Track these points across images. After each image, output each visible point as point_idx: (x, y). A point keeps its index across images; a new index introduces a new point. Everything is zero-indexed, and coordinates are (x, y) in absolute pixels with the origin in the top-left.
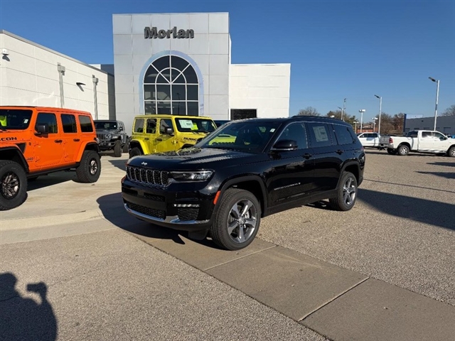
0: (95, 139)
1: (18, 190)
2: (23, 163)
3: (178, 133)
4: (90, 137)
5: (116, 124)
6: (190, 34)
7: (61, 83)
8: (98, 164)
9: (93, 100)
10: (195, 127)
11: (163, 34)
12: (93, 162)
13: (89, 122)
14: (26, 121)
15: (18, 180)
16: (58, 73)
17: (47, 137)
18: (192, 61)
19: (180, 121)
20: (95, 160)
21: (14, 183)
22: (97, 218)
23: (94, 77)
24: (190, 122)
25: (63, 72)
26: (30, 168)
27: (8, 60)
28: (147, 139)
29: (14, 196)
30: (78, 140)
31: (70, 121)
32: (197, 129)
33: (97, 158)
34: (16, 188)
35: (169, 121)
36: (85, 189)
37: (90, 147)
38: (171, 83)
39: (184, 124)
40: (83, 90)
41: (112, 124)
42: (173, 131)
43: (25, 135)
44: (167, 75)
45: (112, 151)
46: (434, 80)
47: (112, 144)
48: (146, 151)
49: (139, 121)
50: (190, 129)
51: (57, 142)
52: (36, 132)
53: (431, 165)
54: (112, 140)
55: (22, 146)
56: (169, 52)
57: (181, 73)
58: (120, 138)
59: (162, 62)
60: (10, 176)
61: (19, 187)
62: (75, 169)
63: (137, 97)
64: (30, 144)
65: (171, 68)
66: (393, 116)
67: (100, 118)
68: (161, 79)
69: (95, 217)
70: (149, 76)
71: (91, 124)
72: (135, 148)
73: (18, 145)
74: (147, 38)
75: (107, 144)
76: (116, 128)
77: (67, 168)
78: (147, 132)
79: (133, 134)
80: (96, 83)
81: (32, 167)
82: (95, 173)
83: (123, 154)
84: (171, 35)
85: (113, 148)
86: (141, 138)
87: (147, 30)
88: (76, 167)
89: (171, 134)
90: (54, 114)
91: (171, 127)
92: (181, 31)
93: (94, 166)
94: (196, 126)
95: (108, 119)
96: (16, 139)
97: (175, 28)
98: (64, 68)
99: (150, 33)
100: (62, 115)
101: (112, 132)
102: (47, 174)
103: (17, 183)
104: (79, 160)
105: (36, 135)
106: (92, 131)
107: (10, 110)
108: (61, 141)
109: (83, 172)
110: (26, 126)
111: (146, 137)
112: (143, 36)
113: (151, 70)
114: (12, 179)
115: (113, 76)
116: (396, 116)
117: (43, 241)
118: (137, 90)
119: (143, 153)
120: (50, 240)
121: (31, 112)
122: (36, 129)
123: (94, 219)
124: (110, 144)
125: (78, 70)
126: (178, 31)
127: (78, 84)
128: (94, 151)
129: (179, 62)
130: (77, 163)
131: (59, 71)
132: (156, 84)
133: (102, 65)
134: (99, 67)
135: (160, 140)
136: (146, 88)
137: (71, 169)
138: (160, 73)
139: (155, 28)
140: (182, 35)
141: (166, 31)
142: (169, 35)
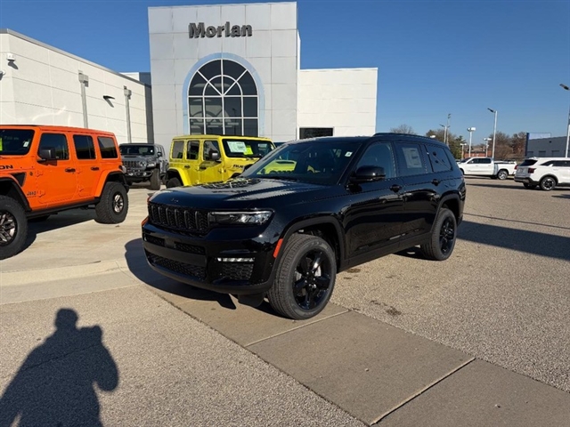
0: (120, 167)
1: (15, 234)
2: (21, 200)
3: (227, 159)
4: (113, 165)
5: (152, 148)
6: (247, 31)
7: (84, 95)
8: (125, 200)
9: (125, 118)
10: (248, 151)
11: (213, 32)
12: (117, 197)
13: (112, 146)
14: (26, 144)
15: (15, 221)
16: (80, 84)
17: (56, 165)
18: (251, 67)
19: (229, 143)
20: (120, 194)
21: (9, 224)
22: (114, 271)
23: (125, 88)
24: (243, 144)
25: (86, 83)
26: (31, 205)
27: (16, 67)
28: (187, 167)
29: (10, 242)
30: (97, 169)
31: (86, 145)
32: (251, 153)
33: (123, 193)
34: (12, 231)
35: (215, 143)
36: (107, 232)
37: (113, 177)
38: (223, 96)
39: (234, 147)
40: (112, 106)
41: (149, 148)
42: (220, 155)
43: (24, 163)
44: (218, 85)
45: (148, 183)
46: (566, 88)
47: (148, 174)
48: (186, 183)
49: (178, 144)
50: (242, 153)
51: (69, 171)
52: (40, 159)
53: (561, 199)
54: (148, 169)
55: (21, 176)
56: (220, 55)
57: (236, 82)
58: (158, 166)
59: (211, 69)
60: (4, 216)
61: (16, 230)
62: (93, 206)
63: (180, 113)
64: (31, 174)
65: (222, 75)
66: (511, 136)
67: (134, 141)
68: (210, 91)
69: (112, 269)
70: (195, 88)
71: (115, 148)
72: (173, 178)
73: (15, 175)
74: (191, 37)
75: (142, 174)
76: (153, 154)
77: (84, 205)
78: (188, 158)
79: (171, 161)
80: (129, 96)
81: (35, 203)
82: (121, 211)
83: (161, 187)
84: (223, 33)
85: (149, 179)
86: (178, 166)
87: (192, 26)
88: (96, 204)
89: (217, 161)
90: (64, 135)
91: (218, 151)
92: (236, 28)
93: (119, 202)
94: (250, 149)
95: (146, 142)
96: (12, 167)
97: (228, 23)
98: (87, 77)
99: (196, 31)
100: (74, 136)
102: (56, 213)
103: (13, 225)
104: (98, 195)
105: (39, 162)
106: (116, 157)
107: (6, 130)
108: (73, 170)
109: (106, 210)
110: (26, 151)
111: (187, 164)
112: (188, 35)
113: (197, 79)
114: (6, 220)
115: (150, 87)
116: (516, 135)
118: (180, 105)
119: (181, 184)
121: (32, 132)
122: (39, 154)
123: (110, 272)
124: (145, 174)
125: (104, 80)
126: (231, 28)
127: (106, 98)
128: (120, 183)
129: (233, 68)
130: (96, 198)
131: (81, 81)
132: (204, 96)
133: (140, 74)
134: (136, 76)
135: (203, 168)
136: (192, 102)
137: (90, 206)
138: (209, 82)
139: (202, 25)
140: (236, 32)
141: (216, 28)
142: (220, 33)
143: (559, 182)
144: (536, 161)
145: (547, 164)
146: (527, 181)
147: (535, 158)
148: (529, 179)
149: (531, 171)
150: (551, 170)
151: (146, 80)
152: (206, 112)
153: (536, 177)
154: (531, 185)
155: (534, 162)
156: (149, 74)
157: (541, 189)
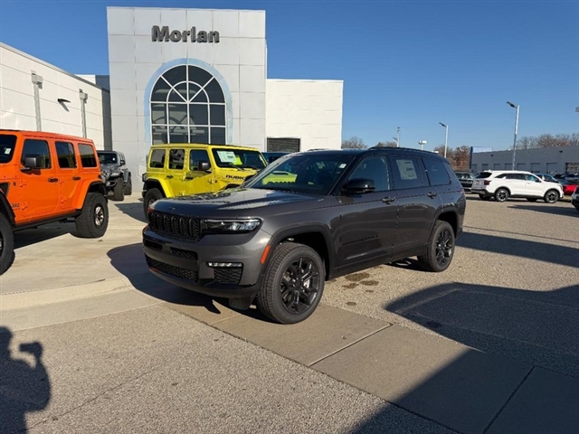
0: (100, 177)
2: (6, 211)
3: (217, 169)
4: (93, 175)
6: (214, 37)
7: (37, 97)
8: (105, 211)
9: (81, 124)
11: (177, 37)
12: (98, 209)
13: (91, 153)
14: (8, 151)
16: (32, 85)
17: (39, 173)
18: (217, 73)
19: (219, 152)
20: (101, 206)
22: (122, 290)
23: (81, 91)
24: (232, 154)
25: (40, 84)
26: (16, 219)
28: (170, 177)
30: (79, 178)
31: (66, 153)
32: (241, 163)
33: (103, 204)
35: (205, 152)
36: (91, 247)
37: (95, 188)
38: (188, 102)
39: (224, 156)
40: (67, 110)
41: (109, 156)
42: (210, 166)
43: (7, 172)
44: (183, 91)
45: (112, 193)
46: (512, 106)
47: (112, 183)
48: (168, 194)
49: (157, 152)
50: (232, 163)
51: (52, 181)
52: (24, 168)
53: (513, 209)
55: (5, 186)
56: (185, 60)
57: (202, 88)
58: (121, 174)
59: (175, 74)
62: (73, 219)
63: (142, 119)
64: (15, 184)
65: (187, 82)
68: (174, 97)
69: (120, 288)
70: (159, 92)
71: (94, 155)
72: (153, 188)
74: (154, 40)
76: (116, 162)
77: (63, 218)
78: (171, 168)
79: (148, 170)
80: (85, 100)
81: (21, 216)
82: (102, 224)
83: (126, 197)
84: (189, 38)
85: (112, 189)
86: (160, 175)
87: (156, 29)
88: (76, 217)
89: (207, 171)
90: (46, 142)
91: (207, 160)
92: (202, 34)
93: (99, 215)
94: (239, 159)
95: (103, 149)
97: (194, 28)
98: (41, 78)
99: (160, 34)
100: (57, 143)
101: (112, 166)
102: (36, 227)
104: (80, 207)
105: (23, 171)
106: (95, 165)
108: (56, 180)
109: (85, 224)
110: (8, 158)
111: (169, 174)
112: (151, 38)
113: (160, 84)
115: (109, 92)
116: (458, 149)
117: (54, 327)
118: (142, 112)
119: (164, 196)
120: (65, 325)
121: (14, 138)
122: (23, 162)
123: (118, 291)
124: (108, 184)
125: (59, 82)
126: (197, 33)
127: (60, 101)
128: (99, 192)
129: (200, 74)
130: (77, 210)
131: (34, 82)
132: (167, 103)
133: (97, 77)
134: (92, 79)
135: (189, 178)
136: (154, 108)
137: (68, 219)
138: (173, 88)
139: (166, 29)
140: (203, 38)
141: (182, 32)
142: (186, 38)
143: (512, 194)
144: (490, 174)
145: (500, 177)
146: (483, 193)
147: (490, 171)
148: (485, 190)
149: (487, 183)
150: (504, 182)
151: (103, 83)
152: (170, 118)
153: (491, 189)
154: (486, 197)
155: (489, 175)
156: (108, 77)
157: (496, 200)
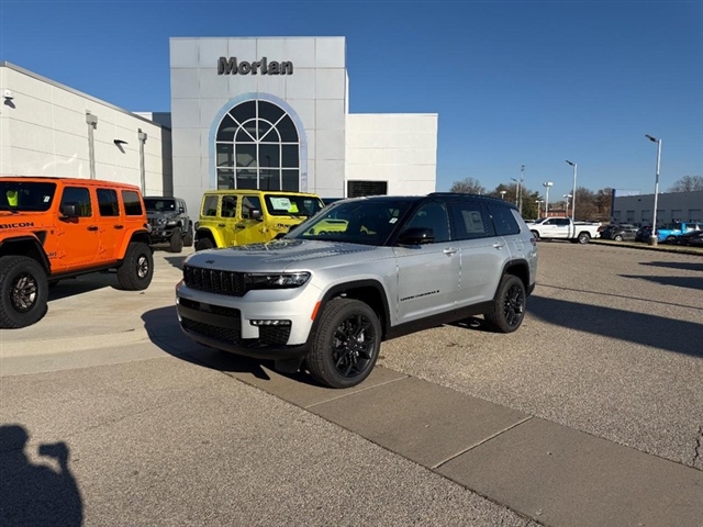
0: (145, 225)
1: (35, 299)
2: (43, 260)
3: (269, 217)
4: (138, 223)
5: (173, 202)
7: (91, 139)
8: (150, 262)
9: (139, 167)
11: (246, 68)
12: (142, 260)
13: (135, 200)
14: (47, 199)
15: (36, 285)
16: (87, 126)
17: (77, 222)
18: (291, 109)
19: (271, 199)
20: (145, 257)
21: (29, 288)
23: (140, 131)
25: (94, 124)
26: (52, 268)
27: (13, 106)
28: (222, 226)
29: (30, 308)
30: (121, 227)
31: (108, 199)
33: (148, 254)
34: (33, 296)
35: (255, 200)
36: (130, 299)
37: (138, 237)
38: (257, 142)
39: (277, 204)
40: (123, 152)
41: (167, 203)
42: (261, 213)
43: (45, 220)
44: (252, 129)
45: (168, 244)
46: (653, 139)
47: (168, 233)
48: (220, 243)
49: (210, 199)
50: (286, 211)
51: (91, 229)
52: (61, 215)
54: (168, 227)
55: (42, 234)
56: (255, 95)
57: (273, 126)
58: (179, 223)
59: (244, 110)
60: (25, 279)
61: (36, 296)
62: (115, 270)
63: (206, 161)
64: (52, 232)
65: (257, 119)
66: (596, 192)
67: (150, 194)
68: (242, 136)
70: (225, 130)
72: (205, 239)
73: (36, 233)
74: (221, 73)
75: (161, 233)
76: (174, 209)
77: (103, 269)
78: (223, 215)
79: (201, 218)
80: (144, 141)
81: (56, 265)
82: (145, 276)
83: (184, 248)
84: (259, 70)
85: (169, 239)
86: (212, 224)
87: (222, 60)
88: (117, 268)
89: (258, 219)
90: (87, 189)
91: (259, 208)
92: (274, 64)
93: (143, 266)
95: (161, 194)
96: (32, 224)
97: (265, 59)
98: (96, 118)
99: (227, 67)
100: (98, 190)
101: (168, 215)
102: (74, 277)
103: (34, 289)
104: (121, 257)
105: (61, 219)
106: (141, 213)
107: (23, 183)
108: (95, 229)
109: (126, 275)
110: (47, 206)
111: (220, 222)
112: (217, 71)
113: (227, 122)
114: (27, 283)
115: (170, 130)
116: (601, 192)
117: (76, 370)
119: (215, 246)
120: (87, 370)
121: (54, 186)
122: (61, 210)
124: (164, 234)
125: (117, 122)
126: (268, 64)
127: (117, 142)
128: (144, 242)
129: (270, 110)
130: (119, 260)
131: (88, 123)
132: (234, 143)
133: (154, 114)
134: (149, 116)
135: (240, 227)
136: (220, 148)
137: (110, 270)
138: (241, 126)
139: (233, 59)
140: (275, 69)
141: (251, 64)
142: (255, 70)
152: (237, 161)
156: (169, 114)
